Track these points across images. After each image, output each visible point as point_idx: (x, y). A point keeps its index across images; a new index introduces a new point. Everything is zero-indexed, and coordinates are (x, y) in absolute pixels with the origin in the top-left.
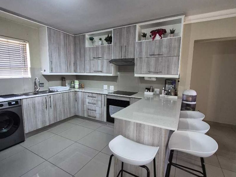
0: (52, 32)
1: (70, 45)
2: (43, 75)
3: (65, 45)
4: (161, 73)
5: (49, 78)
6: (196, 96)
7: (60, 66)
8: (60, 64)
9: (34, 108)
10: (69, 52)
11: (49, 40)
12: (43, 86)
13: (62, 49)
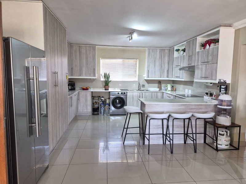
0: (151, 51)
1: (164, 57)
2: (145, 80)
3: (160, 58)
4: (208, 79)
5: (149, 82)
6: (231, 100)
7: (155, 73)
8: (155, 71)
9: (133, 98)
10: (163, 62)
11: (149, 56)
12: (144, 87)
13: (157, 61)
